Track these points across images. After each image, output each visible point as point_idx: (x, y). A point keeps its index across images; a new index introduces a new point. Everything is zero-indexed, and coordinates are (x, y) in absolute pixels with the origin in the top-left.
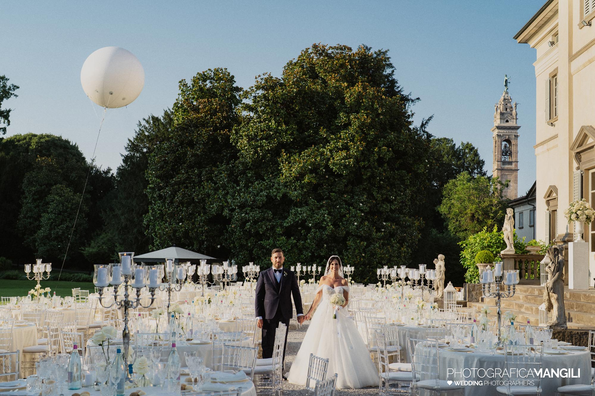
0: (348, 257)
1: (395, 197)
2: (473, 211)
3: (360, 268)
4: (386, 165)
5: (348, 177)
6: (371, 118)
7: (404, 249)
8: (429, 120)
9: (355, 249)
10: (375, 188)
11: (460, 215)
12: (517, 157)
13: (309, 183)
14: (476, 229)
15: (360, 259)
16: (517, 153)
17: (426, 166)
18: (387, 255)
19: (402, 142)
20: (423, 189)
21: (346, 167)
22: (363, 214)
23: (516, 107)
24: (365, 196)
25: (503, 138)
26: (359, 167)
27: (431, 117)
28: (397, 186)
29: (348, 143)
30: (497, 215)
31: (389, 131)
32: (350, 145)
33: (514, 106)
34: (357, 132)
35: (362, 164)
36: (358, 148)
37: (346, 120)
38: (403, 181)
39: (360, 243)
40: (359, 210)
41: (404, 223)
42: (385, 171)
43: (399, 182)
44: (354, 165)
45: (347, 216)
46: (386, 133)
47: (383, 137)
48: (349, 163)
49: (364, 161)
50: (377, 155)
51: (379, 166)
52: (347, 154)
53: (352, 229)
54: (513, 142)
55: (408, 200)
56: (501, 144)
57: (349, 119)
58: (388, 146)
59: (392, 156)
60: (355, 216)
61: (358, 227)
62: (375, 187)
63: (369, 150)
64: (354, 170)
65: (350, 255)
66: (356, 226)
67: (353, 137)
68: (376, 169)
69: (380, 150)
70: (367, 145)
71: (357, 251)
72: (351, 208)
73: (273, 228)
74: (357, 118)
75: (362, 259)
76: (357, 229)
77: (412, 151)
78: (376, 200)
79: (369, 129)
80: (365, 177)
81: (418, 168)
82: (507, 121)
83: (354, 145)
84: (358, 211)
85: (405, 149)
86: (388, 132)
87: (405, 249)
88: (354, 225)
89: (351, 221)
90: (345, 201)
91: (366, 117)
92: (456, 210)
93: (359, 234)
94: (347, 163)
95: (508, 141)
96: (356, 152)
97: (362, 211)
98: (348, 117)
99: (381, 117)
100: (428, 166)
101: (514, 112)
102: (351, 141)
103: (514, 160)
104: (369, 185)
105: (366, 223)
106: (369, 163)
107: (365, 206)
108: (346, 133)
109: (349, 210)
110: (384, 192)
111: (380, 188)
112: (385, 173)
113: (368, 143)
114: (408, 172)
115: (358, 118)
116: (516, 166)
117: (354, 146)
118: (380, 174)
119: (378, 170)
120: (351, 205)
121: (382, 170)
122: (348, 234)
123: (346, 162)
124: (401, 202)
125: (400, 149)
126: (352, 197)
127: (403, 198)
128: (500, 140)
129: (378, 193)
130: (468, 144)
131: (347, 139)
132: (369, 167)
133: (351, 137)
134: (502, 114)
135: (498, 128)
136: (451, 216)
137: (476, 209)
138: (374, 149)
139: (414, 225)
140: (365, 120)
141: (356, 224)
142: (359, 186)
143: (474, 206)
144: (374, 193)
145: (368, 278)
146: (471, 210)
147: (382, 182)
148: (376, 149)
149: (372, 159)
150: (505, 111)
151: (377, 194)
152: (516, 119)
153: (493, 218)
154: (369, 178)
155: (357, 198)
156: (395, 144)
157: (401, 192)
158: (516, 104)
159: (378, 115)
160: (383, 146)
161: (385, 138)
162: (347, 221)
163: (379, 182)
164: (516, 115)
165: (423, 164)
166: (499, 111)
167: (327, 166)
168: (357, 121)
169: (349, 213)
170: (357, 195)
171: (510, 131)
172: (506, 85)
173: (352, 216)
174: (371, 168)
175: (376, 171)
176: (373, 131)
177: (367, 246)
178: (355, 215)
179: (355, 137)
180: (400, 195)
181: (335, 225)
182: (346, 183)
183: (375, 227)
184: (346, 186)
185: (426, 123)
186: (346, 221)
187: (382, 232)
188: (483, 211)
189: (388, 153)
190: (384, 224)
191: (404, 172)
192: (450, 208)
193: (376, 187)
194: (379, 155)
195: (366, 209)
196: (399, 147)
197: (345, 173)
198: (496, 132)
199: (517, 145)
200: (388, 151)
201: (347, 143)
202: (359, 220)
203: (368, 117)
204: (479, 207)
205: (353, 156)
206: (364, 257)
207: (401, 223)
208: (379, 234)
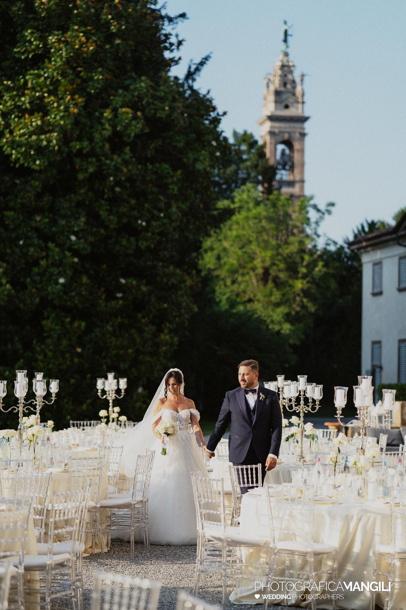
0: (45, 356)
1: (148, 222)
2: (268, 263)
3: (72, 381)
4: (127, 150)
5: (43, 176)
6: (95, 42)
7: (165, 337)
8: (202, 64)
9: (59, 338)
10: (103, 202)
11: (241, 271)
12: (302, 172)
14: (273, 299)
15: (72, 361)
16: (302, 165)
17: (212, 154)
18: (130, 351)
19: (162, 100)
20: (201, 206)
21: (40, 151)
22: (76, 260)
23: (302, 80)
24: (83, 219)
25: (280, 139)
26: (70, 152)
27: (206, 58)
28: (150, 197)
29: (44, 97)
30: (313, 269)
31: (134, 75)
32: (49, 102)
33: (298, 80)
34: (64, 75)
35: (77, 146)
36: (67, 109)
37: (38, 46)
38: (163, 188)
39: (71, 323)
40: (70, 250)
41: (165, 280)
42: (126, 162)
43: (155, 190)
44: (60, 148)
45: (43, 263)
46: (126, 79)
47: (121, 88)
48: (49, 141)
49: (79, 139)
50: (110, 125)
51: (113, 151)
52: (43, 122)
53: (53, 293)
54: (297, 146)
55: (174, 230)
56: (276, 149)
57: (45, 45)
58: (134, 106)
59: (142, 130)
60: (60, 264)
61: (66, 289)
62: (103, 198)
63: (90, 115)
64: (58, 158)
65: (50, 351)
66: (63, 285)
67: (55, 83)
68: (106, 159)
69: (116, 116)
70: (87, 102)
71: (65, 342)
72: (51, 245)
74: (63, 42)
75: (76, 360)
76: (65, 292)
77: (184, 119)
78: (106, 228)
79: (90, 68)
80: (81, 176)
81: (196, 160)
82: (287, 107)
83: (58, 102)
84: (68, 254)
85: (169, 116)
86: (131, 77)
87: (168, 337)
88: (57, 283)
89: (52, 274)
90: (37, 230)
91: (83, 39)
92: (232, 261)
93: (69, 304)
94: (45, 143)
95: (288, 143)
96: (62, 118)
97: (75, 253)
98: (43, 39)
99: (118, 41)
100: (218, 154)
101: (299, 89)
102: (50, 93)
103: (298, 177)
104: (90, 194)
105: (85, 279)
106: (90, 144)
107: (82, 241)
108: (39, 76)
109: (47, 249)
110: (123, 209)
111: (114, 201)
112: (127, 167)
113: (89, 98)
114: (175, 169)
115: (66, 43)
116: (302, 188)
117: (59, 106)
118: (117, 169)
119: (112, 160)
120: (52, 238)
121: (119, 160)
122: (45, 302)
123: (42, 140)
124: (161, 234)
125: (158, 115)
126: (54, 222)
127: (164, 224)
128: (273, 141)
129: (110, 212)
130: (245, 133)
131: (42, 89)
132: (92, 153)
133: (51, 83)
134: (277, 93)
135: (272, 118)
136: (223, 273)
137: (272, 258)
138: (102, 114)
139: (183, 286)
140: (81, 46)
141: (62, 281)
142: (68, 197)
143: (269, 253)
144: (101, 213)
145: (89, 401)
146: (263, 261)
147: (118, 189)
148: (107, 114)
149: (97, 136)
150: (282, 89)
151: (109, 215)
152: (303, 103)
153: (304, 277)
154: (92, 178)
155: (63, 222)
156: (148, 103)
157: (160, 210)
158: (303, 76)
159: (110, 37)
160: (122, 107)
161: (126, 88)
162: (42, 275)
163: (112, 189)
164: (303, 95)
165: (205, 150)
166: (272, 88)
168: (64, 49)
169: (47, 257)
170: (65, 217)
171: (292, 125)
172: (285, 41)
173: (53, 264)
174: (97, 156)
175: (108, 162)
176: (101, 73)
177: (89, 330)
178: (61, 260)
179: (58, 86)
180: (159, 218)
182: (39, 190)
183: (103, 289)
184: (39, 196)
185: (197, 69)
186: (39, 274)
187: (117, 298)
188: (286, 263)
189: (134, 123)
190: (123, 281)
191: (166, 166)
192: (219, 258)
193: (106, 200)
194: (114, 127)
195: (85, 249)
196: (156, 110)
197: (40, 165)
198: (268, 125)
199: (302, 151)
200: (135, 118)
201: (42, 98)
202: (68, 272)
203: (88, 39)
204: (278, 254)
205: (57, 126)
206: (79, 355)
207: (158, 279)
208: (113, 303)
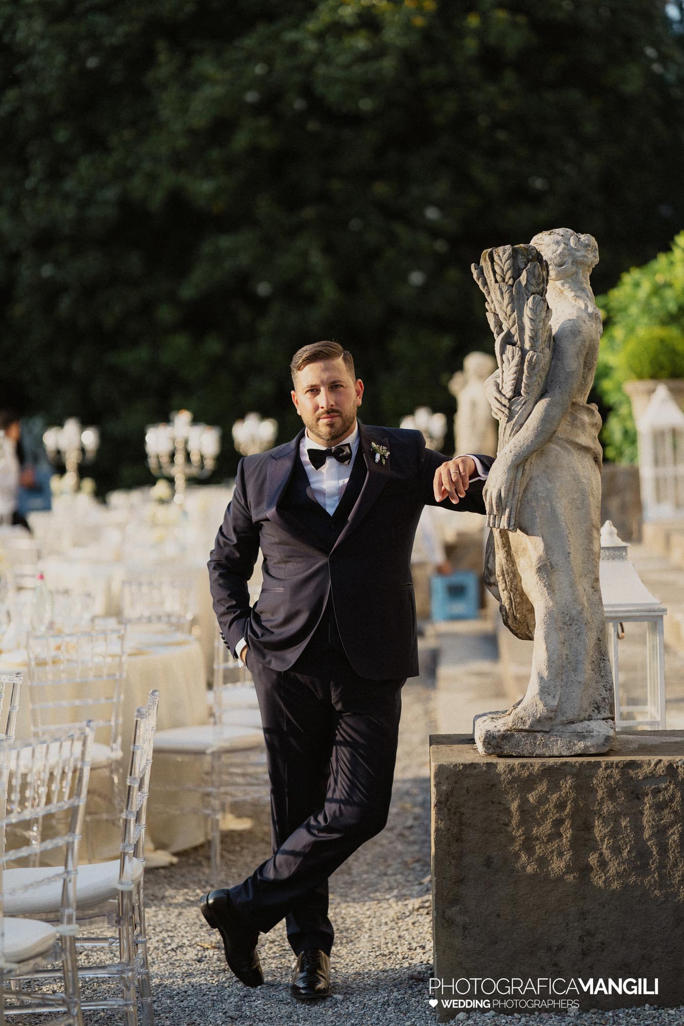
5: (379, 121)
13: (254, 151)
26: (417, 84)
44: (399, 79)
50: (477, 39)
52: (371, 44)
59: (527, 42)
61: (424, 290)
69: (485, 23)
73: (147, 308)
76: (422, 298)
80: (438, 120)
81: (622, 79)
84: (423, 238)
93: (428, 311)
111: (495, 153)
120: (398, 216)
122: (392, 313)
123: (368, 72)
126: (401, 191)
142: (421, 153)
167: (306, 91)
181: (348, 286)
182: (378, 145)
184: (378, 154)
191: (575, 94)
194: (483, 41)
202: (426, 265)
